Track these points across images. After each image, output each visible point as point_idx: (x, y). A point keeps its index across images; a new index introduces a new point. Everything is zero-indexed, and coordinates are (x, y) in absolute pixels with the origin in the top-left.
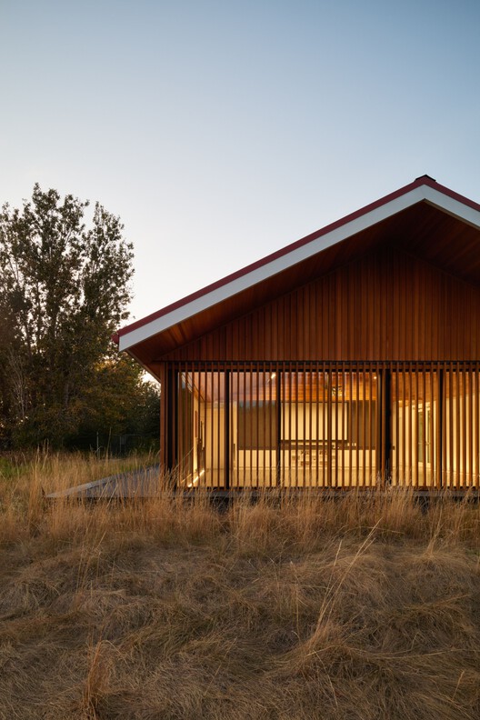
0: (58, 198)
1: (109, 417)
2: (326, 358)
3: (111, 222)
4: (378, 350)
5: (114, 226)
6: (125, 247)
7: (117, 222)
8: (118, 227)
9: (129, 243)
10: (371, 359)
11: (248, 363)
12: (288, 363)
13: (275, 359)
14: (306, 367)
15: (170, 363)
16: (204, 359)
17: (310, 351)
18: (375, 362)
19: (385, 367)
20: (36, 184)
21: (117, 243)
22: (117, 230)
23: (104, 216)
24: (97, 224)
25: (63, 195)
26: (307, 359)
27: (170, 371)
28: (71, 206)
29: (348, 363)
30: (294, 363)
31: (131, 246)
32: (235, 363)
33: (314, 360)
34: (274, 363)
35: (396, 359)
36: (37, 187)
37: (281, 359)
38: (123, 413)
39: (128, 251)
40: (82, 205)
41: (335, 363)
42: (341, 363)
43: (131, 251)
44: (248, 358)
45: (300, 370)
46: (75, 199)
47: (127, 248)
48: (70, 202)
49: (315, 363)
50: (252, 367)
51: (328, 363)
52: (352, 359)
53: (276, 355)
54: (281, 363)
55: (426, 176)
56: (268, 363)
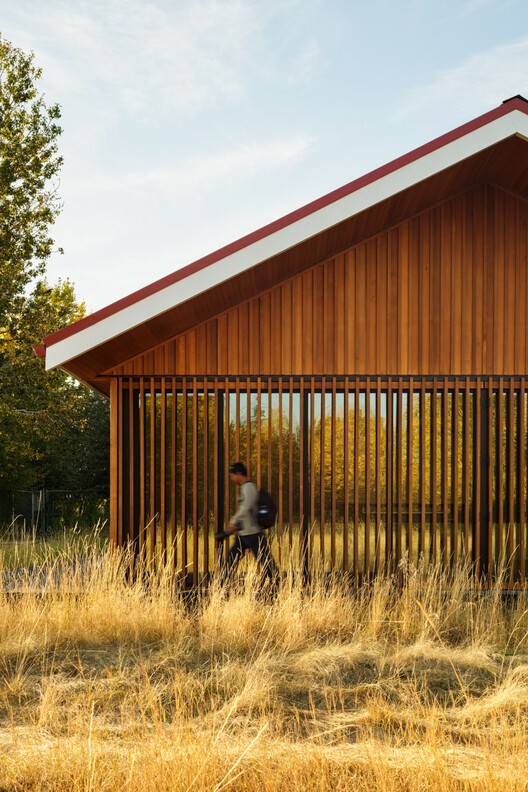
1: (11, 454)
2: (382, 371)
3: (16, 64)
4: (468, 357)
5: (22, 73)
6: (43, 112)
7: (27, 65)
8: (30, 75)
9: (51, 105)
10: (457, 372)
11: (254, 379)
12: (318, 379)
13: (298, 372)
14: (349, 385)
15: (126, 379)
16: (181, 372)
17: (356, 358)
18: (463, 378)
19: (480, 385)
21: (27, 106)
22: (28, 80)
26: (351, 372)
27: (126, 392)
29: (419, 378)
30: (329, 379)
31: (55, 113)
32: (232, 379)
33: (362, 373)
34: (297, 379)
35: (499, 372)
37: (308, 372)
38: (38, 445)
39: (50, 123)
41: (396, 378)
42: (407, 378)
43: (56, 122)
44: (253, 371)
45: (339, 391)
47: (47, 115)
49: (363, 378)
50: (260, 385)
51: (385, 378)
52: (425, 372)
53: (299, 365)
54: (307, 379)
55: (519, 97)
56: (286, 379)
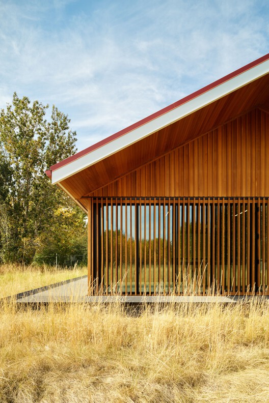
0: (29, 102)
3: (63, 118)
5: (65, 121)
6: (71, 134)
7: (66, 119)
9: (73, 131)
11: (153, 198)
12: (182, 198)
16: (120, 195)
18: (247, 198)
19: (254, 202)
20: (15, 93)
21: (67, 131)
22: (66, 123)
23: (58, 115)
24: (54, 119)
25: (32, 101)
26: (196, 196)
27: (95, 205)
28: (37, 108)
29: (227, 198)
30: (187, 198)
31: (75, 134)
32: (143, 198)
34: (172, 198)
35: (263, 195)
36: (15, 95)
39: (74, 137)
40: (44, 108)
42: (221, 198)
43: (75, 137)
44: (152, 195)
45: (190, 204)
46: (39, 103)
48: (37, 105)
50: (155, 202)
53: (173, 192)
54: (177, 198)
56: (167, 198)
